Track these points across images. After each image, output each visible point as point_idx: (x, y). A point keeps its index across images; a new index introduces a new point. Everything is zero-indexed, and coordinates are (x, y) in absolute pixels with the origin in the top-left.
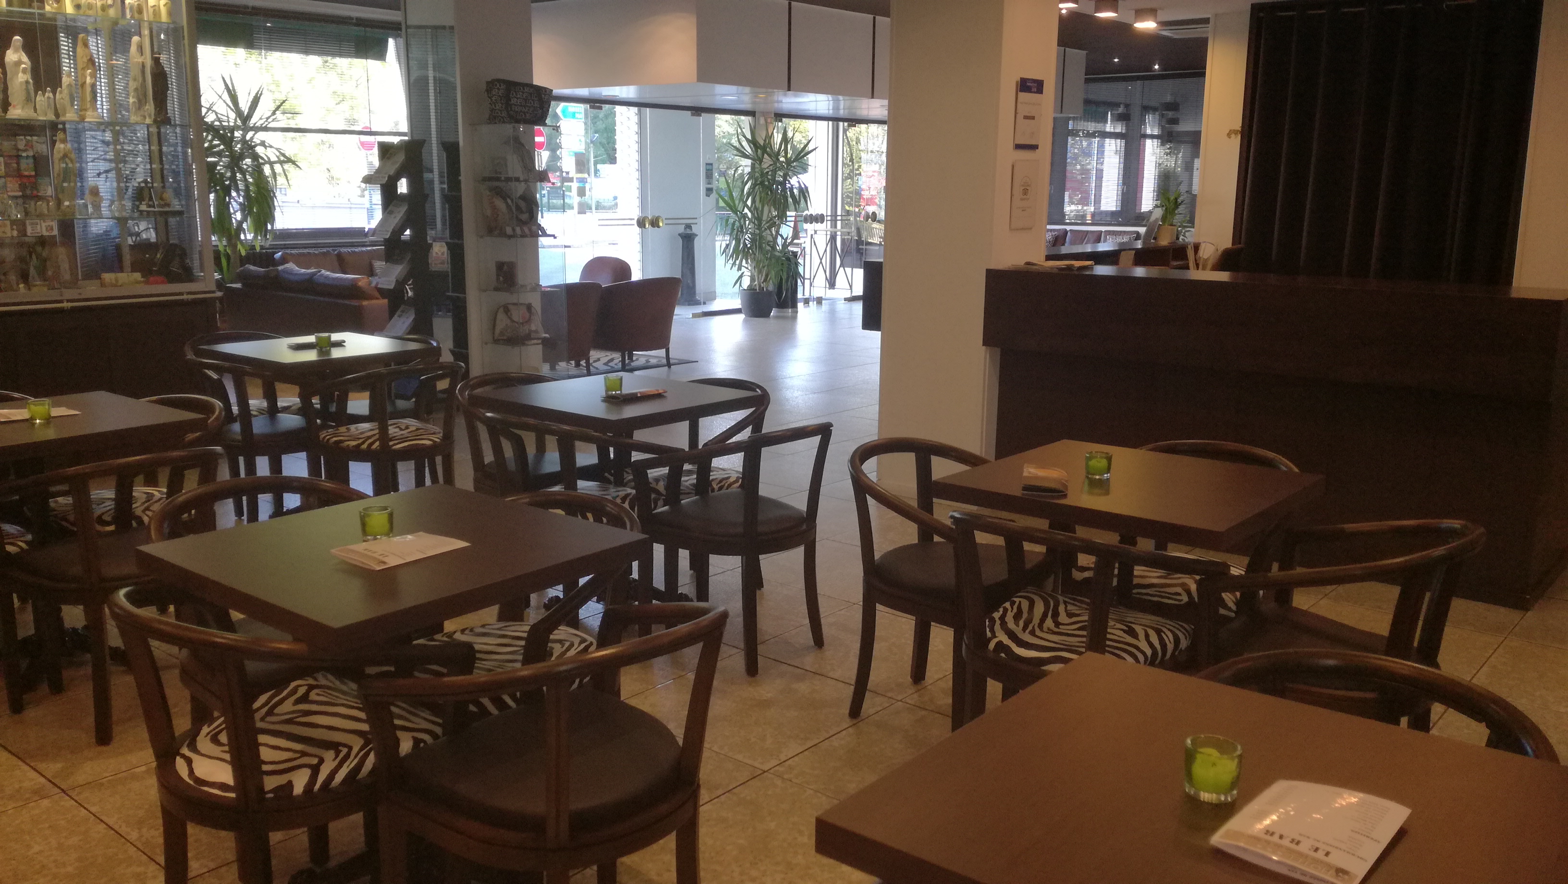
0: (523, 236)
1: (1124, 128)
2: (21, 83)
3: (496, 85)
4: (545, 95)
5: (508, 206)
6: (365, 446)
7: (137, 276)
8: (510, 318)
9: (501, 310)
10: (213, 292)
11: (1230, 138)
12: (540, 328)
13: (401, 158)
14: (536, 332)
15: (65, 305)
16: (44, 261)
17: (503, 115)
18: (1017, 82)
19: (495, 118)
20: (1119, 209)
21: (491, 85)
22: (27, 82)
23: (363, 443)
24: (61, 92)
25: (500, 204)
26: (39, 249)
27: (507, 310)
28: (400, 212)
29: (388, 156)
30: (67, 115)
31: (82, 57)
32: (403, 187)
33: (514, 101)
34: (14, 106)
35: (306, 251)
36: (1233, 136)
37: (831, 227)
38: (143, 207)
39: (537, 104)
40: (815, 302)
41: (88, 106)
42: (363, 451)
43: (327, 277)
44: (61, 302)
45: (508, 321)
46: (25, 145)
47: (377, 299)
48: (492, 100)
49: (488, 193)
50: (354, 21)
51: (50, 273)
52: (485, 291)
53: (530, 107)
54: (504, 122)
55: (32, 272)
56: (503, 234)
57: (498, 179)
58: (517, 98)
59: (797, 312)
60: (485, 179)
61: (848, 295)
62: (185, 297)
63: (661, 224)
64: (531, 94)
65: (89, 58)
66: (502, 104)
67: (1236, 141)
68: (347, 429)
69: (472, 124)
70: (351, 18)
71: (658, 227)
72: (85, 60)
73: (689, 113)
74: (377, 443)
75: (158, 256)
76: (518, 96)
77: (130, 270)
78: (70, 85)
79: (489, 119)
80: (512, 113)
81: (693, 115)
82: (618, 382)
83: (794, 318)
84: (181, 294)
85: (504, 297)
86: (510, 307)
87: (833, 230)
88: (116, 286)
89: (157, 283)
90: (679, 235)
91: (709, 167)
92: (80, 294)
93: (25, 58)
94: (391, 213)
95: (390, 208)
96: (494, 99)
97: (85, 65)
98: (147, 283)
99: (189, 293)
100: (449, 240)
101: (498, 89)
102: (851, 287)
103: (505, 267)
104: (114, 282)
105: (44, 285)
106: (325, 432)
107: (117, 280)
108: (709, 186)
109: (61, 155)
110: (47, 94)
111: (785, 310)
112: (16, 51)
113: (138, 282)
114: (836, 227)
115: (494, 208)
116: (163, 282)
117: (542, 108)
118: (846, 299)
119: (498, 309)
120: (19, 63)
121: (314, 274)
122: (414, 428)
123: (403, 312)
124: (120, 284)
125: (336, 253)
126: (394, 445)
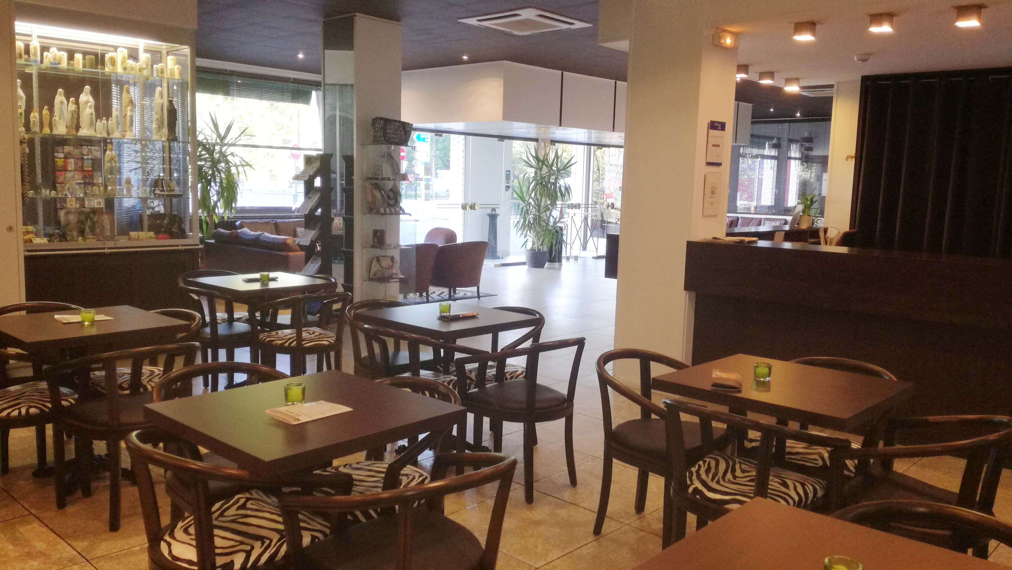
0: (391, 214)
1: (777, 153)
2: (88, 114)
3: (378, 121)
4: (408, 127)
5: (382, 195)
6: (287, 344)
7: (152, 234)
8: (380, 265)
9: (375, 260)
10: (198, 245)
11: (847, 160)
12: (399, 272)
13: (317, 165)
14: (396, 274)
15: (106, 251)
16: (94, 223)
17: (382, 139)
18: (708, 123)
19: (376, 140)
20: (773, 204)
21: (375, 121)
22: (92, 114)
23: (286, 342)
24: (111, 120)
25: (377, 194)
27: (378, 260)
28: (315, 198)
29: (309, 163)
30: (115, 134)
31: (126, 99)
32: (318, 182)
33: (388, 131)
34: (83, 128)
35: (256, 220)
36: (850, 159)
37: (585, 212)
38: (158, 192)
39: (403, 133)
40: (573, 259)
41: (128, 129)
42: (286, 348)
43: (267, 237)
44: (104, 249)
45: (379, 267)
46: (88, 152)
47: (298, 251)
49: (370, 187)
50: (292, 80)
51: (98, 231)
52: (365, 248)
53: (398, 135)
54: (381, 143)
55: (87, 229)
56: (378, 213)
57: (377, 179)
59: (562, 265)
60: (369, 179)
61: (596, 255)
62: (180, 248)
63: (478, 209)
64: (399, 127)
65: (129, 99)
66: (381, 132)
67: (852, 163)
68: (276, 333)
69: (363, 145)
70: (290, 79)
71: (475, 209)
72: (127, 101)
73: (497, 139)
74: (295, 343)
75: (165, 222)
76: (392, 128)
77: (147, 230)
78: (117, 116)
79: (373, 142)
81: (499, 140)
82: (448, 307)
83: (560, 268)
84: (178, 246)
85: (378, 252)
86: (381, 258)
87: (587, 213)
88: (138, 240)
89: (161, 239)
90: (488, 214)
91: (508, 173)
92: (116, 244)
93: (91, 99)
94: (310, 198)
95: (310, 195)
96: (376, 129)
97: (127, 104)
98: (157, 238)
99: (182, 245)
100: (345, 216)
101: (379, 123)
102: (597, 251)
103: (379, 234)
104: (137, 237)
105: (94, 238)
106: (262, 334)
107: (138, 237)
108: (508, 185)
109: (109, 158)
110: (103, 121)
111: (554, 263)
112: (86, 95)
113: (151, 238)
114: (588, 212)
115: (373, 196)
116: (166, 238)
117: (405, 135)
118: (594, 258)
119: (373, 259)
120: (87, 102)
121: (260, 235)
122: (318, 334)
123: (314, 260)
124: (140, 239)
125: (274, 222)
126: (305, 344)
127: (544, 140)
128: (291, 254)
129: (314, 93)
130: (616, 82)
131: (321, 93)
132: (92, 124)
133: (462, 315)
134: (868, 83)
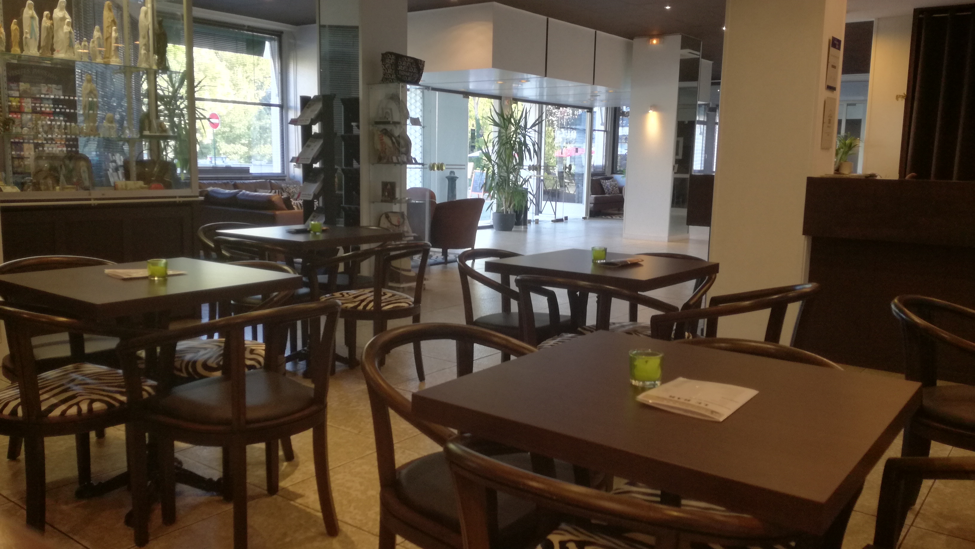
1: (706, 118)
2: (66, 33)
3: (389, 56)
4: (421, 64)
5: (393, 143)
6: (361, 307)
7: (141, 183)
8: (390, 222)
9: (384, 216)
10: (197, 197)
11: (898, 100)
12: (410, 230)
13: (318, 107)
14: (407, 232)
15: (92, 202)
16: (70, 171)
17: (393, 77)
18: (829, 40)
19: (387, 79)
21: (385, 56)
22: (70, 32)
23: (359, 305)
24: (93, 42)
25: (386, 140)
26: (67, 162)
27: (387, 217)
28: (316, 147)
29: (307, 106)
30: (97, 60)
31: (108, 18)
32: (316, 129)
33: (400, 68)
34: (58, 51)
36: (900, 99)
37: (537, 174)
38: (147, 133)
39: (415, 70)
40: (534, 223)
41: (113, 53)
42: (360, 312)
43: (247, 195)
44: (90, 200)
45: (389, 224)
46: (47, 91)
47: (285, 210)
48: (385, 67)
49: (379, 133)
50: (246, 28)
51: (75, 180)
52: (373, 202)
53: (410, 72)
54: (393, 82)
55: (62, 178)
57: (388, 123)
58: (403, 66)
59: (527, 228)
60: (377, 123)
61: (554, 219)
62: (177, 200)
63: (444, 168)
64: (412, 63)
65: (112, 19)
66: (393, 70)
67: (902, 103)
68: (341, 294)
69: (369, 84)
70: (244, 26)
71: (442, 170)
72: (110, 20)
73: (461, 96)
74: (372, 304)
75: (156, 169)
76: (404, 64)
77: (135, 179)
78: (99, 38)
79: (382, 80)
80: (399, 76)
81: (464, 97)
82: (604, 252)
83: (525, 231)
84: (175, 197)
85: (386, 207)
86: (390, 215)
88: (126, 189)
89: (156, 188)
90: (447, 177)
91: (473, 132)
92: (103, 194)
93: (67, 16)
94: (309, 146)
95: (308, 143)
96: (387, 66)
97: (110, 24)
98: (150, 188)
99: (180, 197)
100: (344, 167)
101: (390, 59)
102: (555, 214)
103: (389, 187)
104: (124, 187)
105: (73, 188)
106: (324, 296)
107: (126, 186)
108: (473, 144)
109: (88, 91)
110: (83, 43)
111: (520, 226)
112: (61, 10)
113: (142, 188)
115: (382, 143)
116: (161, 188)
117: (419, 73)
118: (552, 221)
119: (381, 216)
120: (63, 19)
122: (390, 295)
123: (314, 217)
124: (128, 189)
125: (233, 183)
126: (384, 306)
127: (507, 98)
128: (278, 212)
129: (267, 44)
130: (596, 32)
131: (276, 44)
132: (71, 46)
133: (629, 261)
134: (921, 16)
